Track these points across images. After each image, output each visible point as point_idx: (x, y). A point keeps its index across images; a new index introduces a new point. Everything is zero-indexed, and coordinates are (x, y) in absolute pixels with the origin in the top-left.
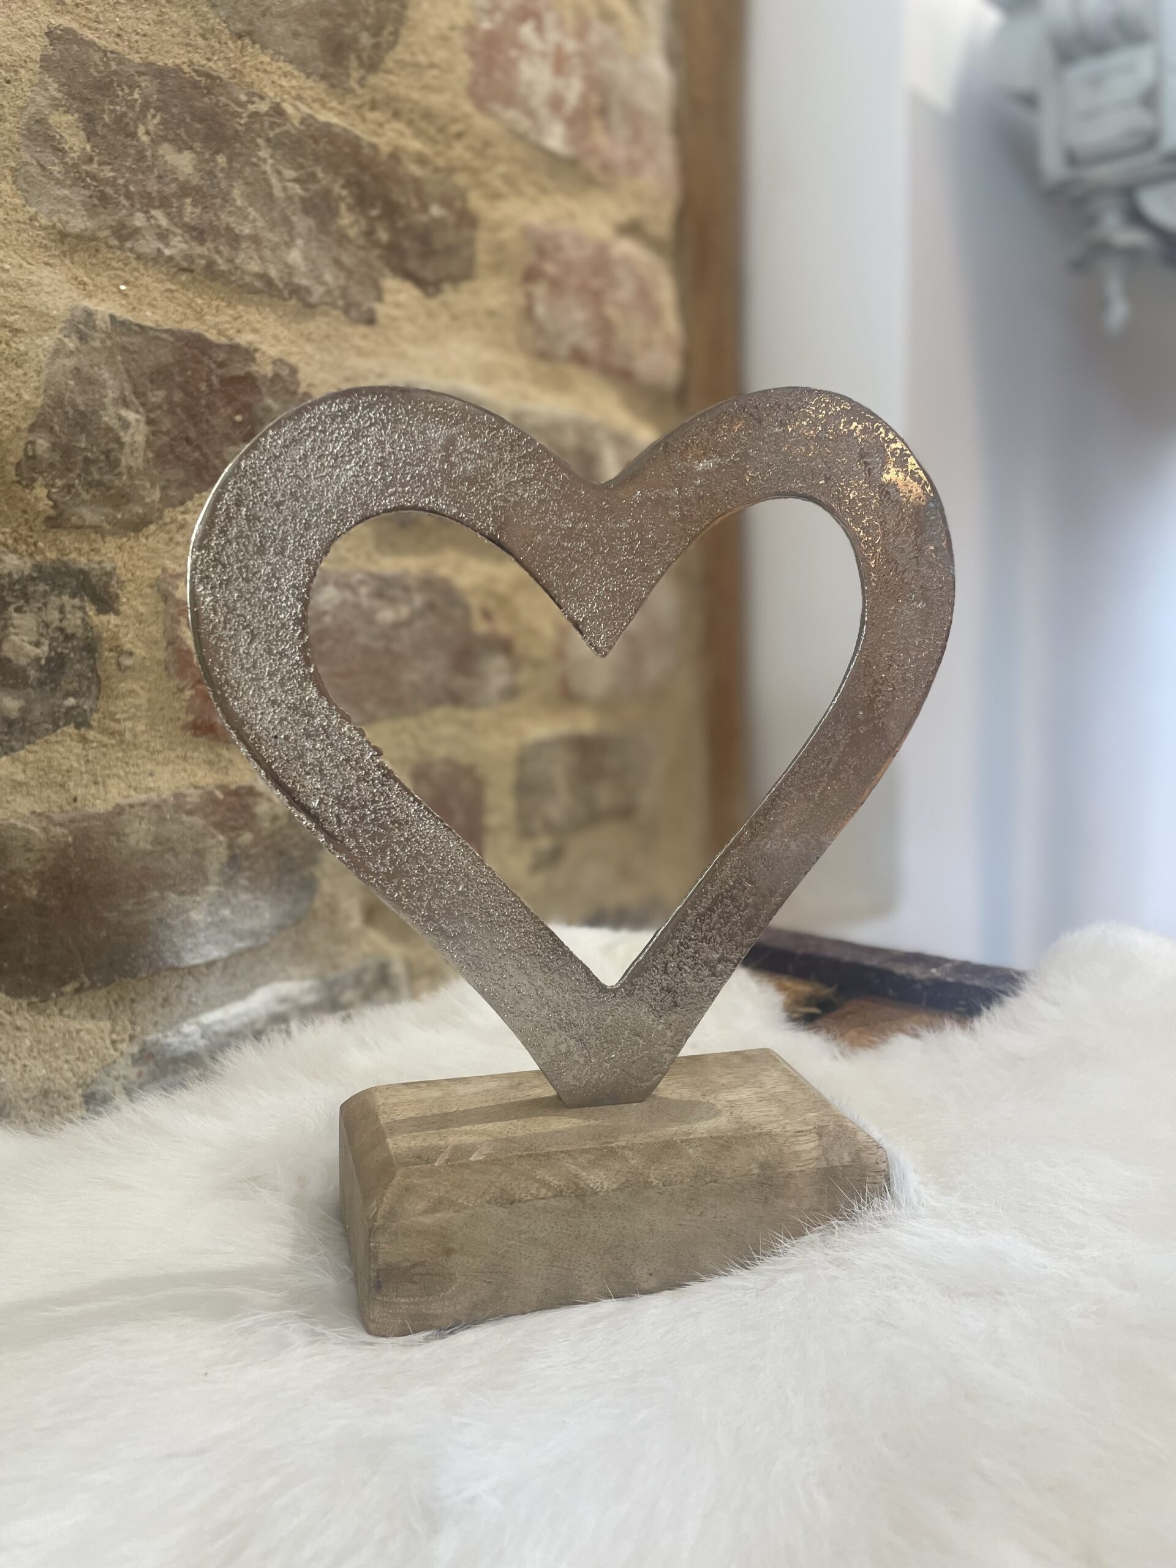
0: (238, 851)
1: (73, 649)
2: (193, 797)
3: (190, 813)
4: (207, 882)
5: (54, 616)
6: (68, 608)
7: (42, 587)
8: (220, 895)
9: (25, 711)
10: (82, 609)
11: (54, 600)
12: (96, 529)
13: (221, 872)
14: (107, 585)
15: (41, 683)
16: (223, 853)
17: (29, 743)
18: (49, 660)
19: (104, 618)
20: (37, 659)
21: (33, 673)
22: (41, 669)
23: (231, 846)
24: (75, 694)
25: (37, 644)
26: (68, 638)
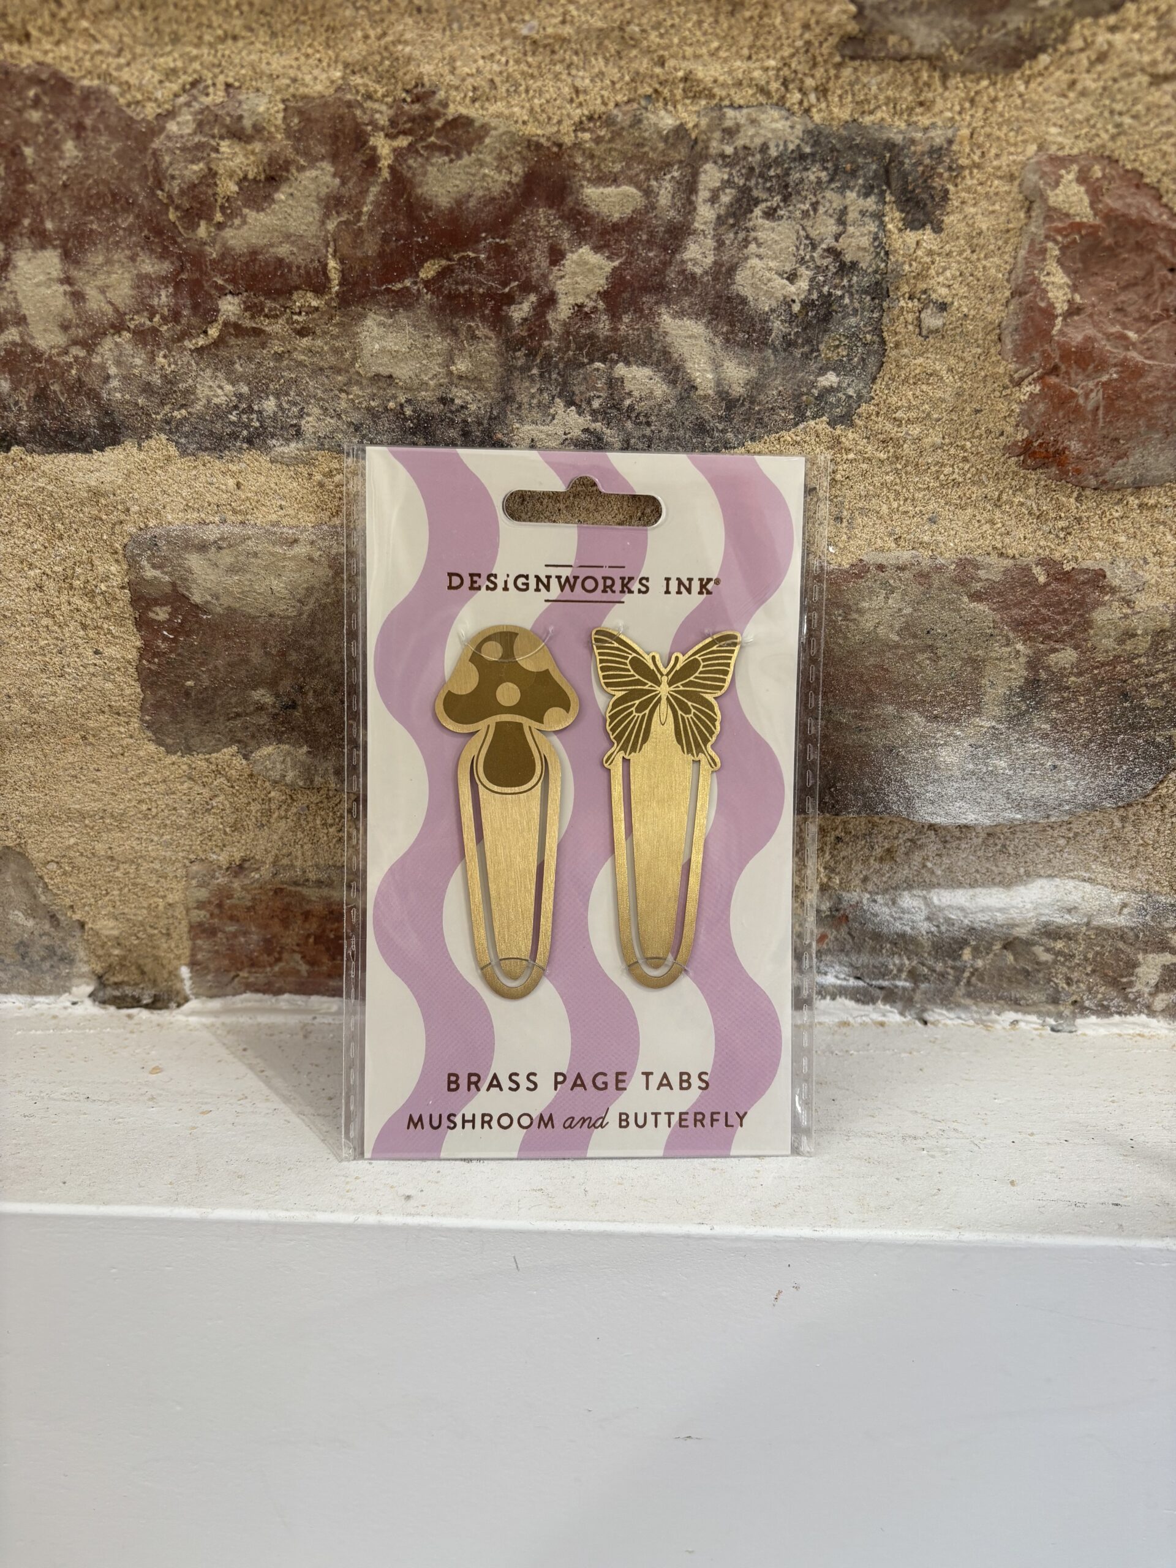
0: (1043, 675)
1: (849, 289)
2: (993, 570)
3: (976, 597)
4: (978, 712)
5: (825, 228)
6: (852, 215)
7: (815, 174)
8: (996, 735)
9: (756, 386)
10: (879, 216)
11: (832, 199)
12: (934, 61)
13: (1007, 701)
14: (930, 173)
15: (789, 344)
16: (1019, 672)
17: (753, 439)
18: (807, 305)
19: (911, 237)
20: (788, 303)
21: (778, 326)
22: (792, 318)
23: (1033, 664)
24: (838, 367)
25: (792, 277)
26: (846, 268)
